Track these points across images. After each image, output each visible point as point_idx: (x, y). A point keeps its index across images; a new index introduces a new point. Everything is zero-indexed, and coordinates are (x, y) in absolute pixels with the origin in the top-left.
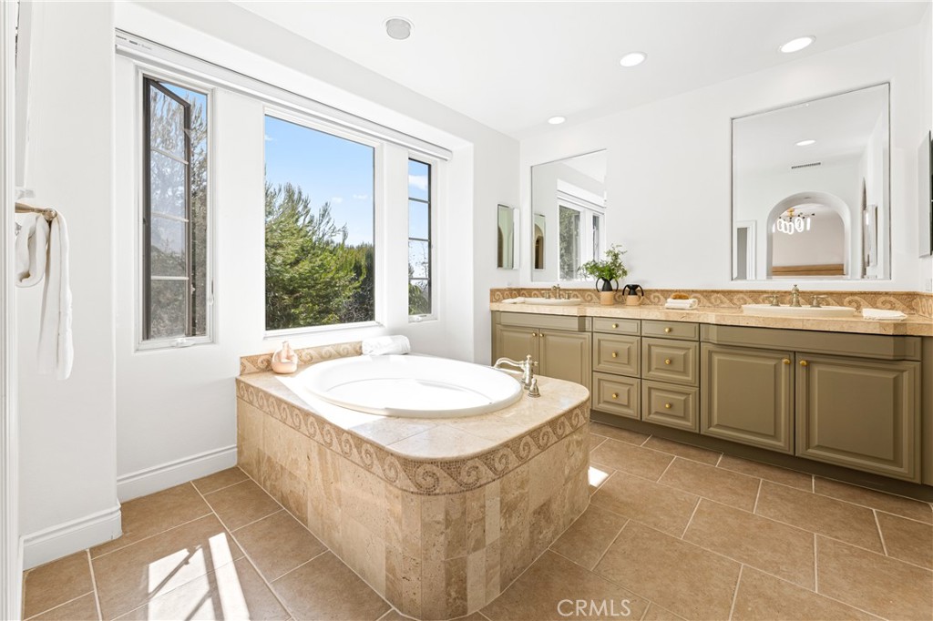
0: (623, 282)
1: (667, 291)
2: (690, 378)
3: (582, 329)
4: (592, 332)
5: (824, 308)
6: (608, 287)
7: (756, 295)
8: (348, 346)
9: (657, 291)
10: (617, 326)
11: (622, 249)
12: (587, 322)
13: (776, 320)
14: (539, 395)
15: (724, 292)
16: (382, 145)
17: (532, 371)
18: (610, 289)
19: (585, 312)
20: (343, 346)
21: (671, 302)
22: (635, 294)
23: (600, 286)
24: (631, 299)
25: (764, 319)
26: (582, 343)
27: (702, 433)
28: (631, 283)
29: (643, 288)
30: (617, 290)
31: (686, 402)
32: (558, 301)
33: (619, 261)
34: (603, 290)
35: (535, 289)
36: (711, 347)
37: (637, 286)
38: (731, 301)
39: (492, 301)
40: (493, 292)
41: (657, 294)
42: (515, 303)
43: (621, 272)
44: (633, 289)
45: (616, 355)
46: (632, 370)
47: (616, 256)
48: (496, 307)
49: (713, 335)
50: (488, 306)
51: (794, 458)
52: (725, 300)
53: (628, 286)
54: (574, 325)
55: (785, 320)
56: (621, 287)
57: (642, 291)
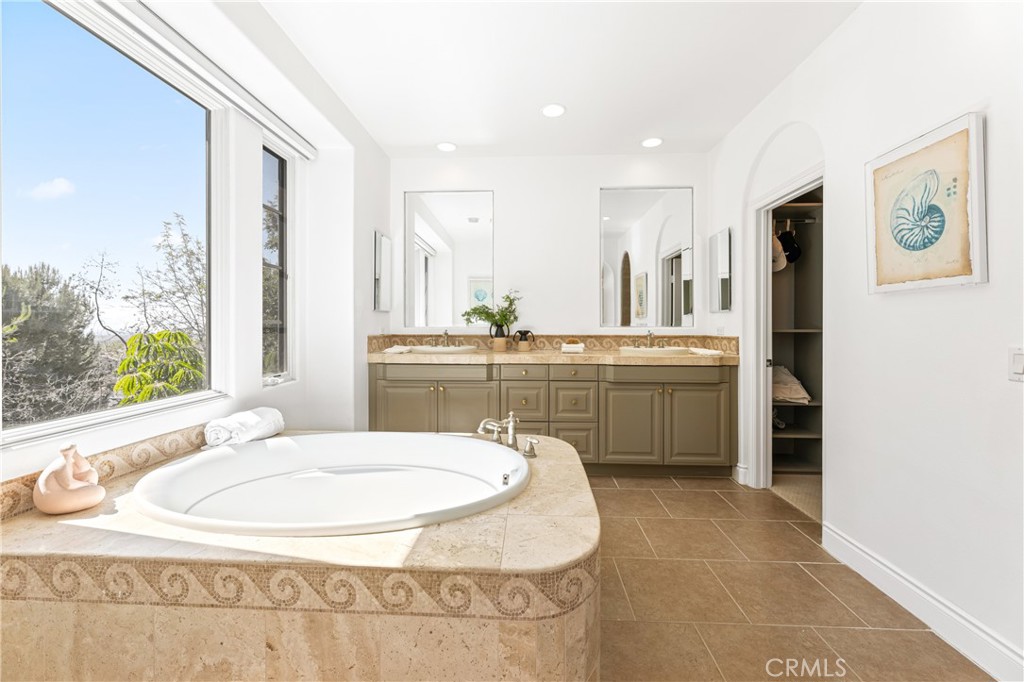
0: (514, 328)
1: (552, 336)
2: (591, 415)
3: (490, 378)
4: (500, 380)
5: (667, 348)
6: (500, 334)
7: (618, 339)
8: (178, 437)
9: (542, 336)
10: (526, 372)
11: (518, 295)
12: (495, 370)
13: (654, 359)
14: (535, 456)
15: (596, 337)
16: (227, 110)
17: (516, 430)
18: (503, 336)
19: (493, 360)
20: (170, 438)
21: (566, 347)
22: (526, 340)
23: (493, 333)
24: (523, 344)
25: (648, 358)
26: (489, 393)
27: (601, 462)
28: (523, 329)
29: (534, 334)
30: (508, 336)
31: (587, 437)
32: (457, 348)
33: (514, 307)
34: (496, 336)
35: (410, 336)
36: (608, 385)
37: (528, 332)
38: (601, 344)
39: (369, 352)
40: (371, 339)
41: (542, 339)
42: (401, 353)
43: (512, 318)
44: (524, 335)
45: (526, 402)
46: (541, 414)
47: (511, 302)
48: (377, 358)
49: (610, 375)
50: (366, 358)
51: (663, 467)
52: (597, 343)
53: (520, 332)
54: (483, 374)
55: (660, 358)
56: (512, 333)
57: (534, 338)
